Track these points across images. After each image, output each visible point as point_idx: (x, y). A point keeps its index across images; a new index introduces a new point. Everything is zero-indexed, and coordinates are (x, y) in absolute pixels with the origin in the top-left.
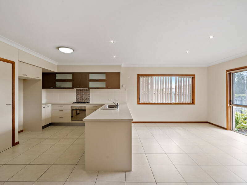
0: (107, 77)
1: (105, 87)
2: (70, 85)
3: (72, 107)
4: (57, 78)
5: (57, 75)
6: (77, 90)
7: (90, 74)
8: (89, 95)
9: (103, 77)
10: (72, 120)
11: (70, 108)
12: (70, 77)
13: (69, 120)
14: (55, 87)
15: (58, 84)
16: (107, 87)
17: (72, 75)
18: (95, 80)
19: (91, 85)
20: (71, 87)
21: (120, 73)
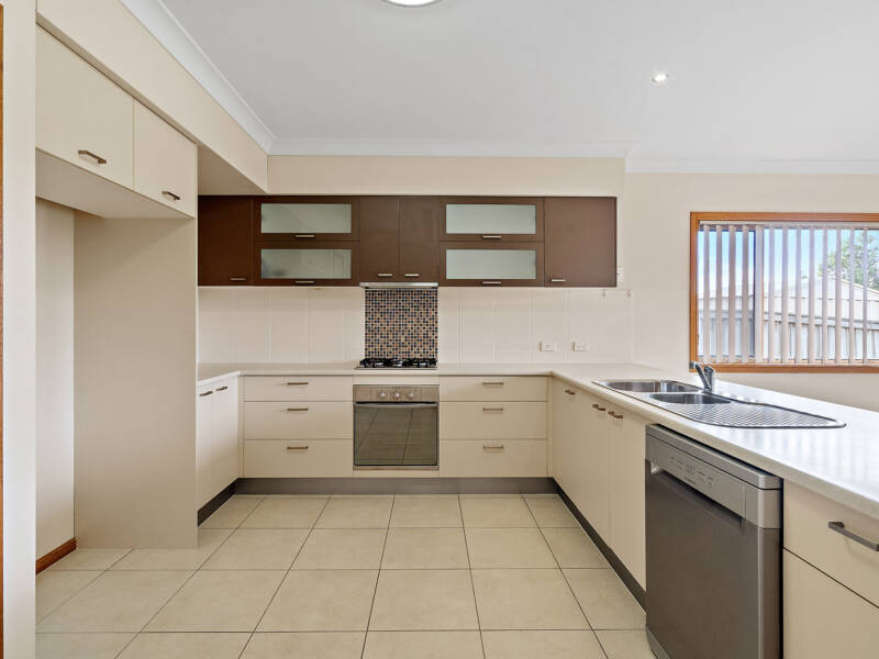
0: (541, 219)
1: (531, 274)
2: (337, 263)
3: (356, 388)
4: (266, 228)
5: (265, 208)
6: (370, 295)
7: (450, 208)
8: (434, 319)
9: (522, 223)
10: (357, 464)
11: (350, 397)
12: (337, 221)
13: (338, 461)
14: (254, 277)
15: (271, 260)
16: (545, 279)
17: (348, 207)
18: (481, 235)
19: (458, 263)
20: (347, 275)
21: (615, 199)
